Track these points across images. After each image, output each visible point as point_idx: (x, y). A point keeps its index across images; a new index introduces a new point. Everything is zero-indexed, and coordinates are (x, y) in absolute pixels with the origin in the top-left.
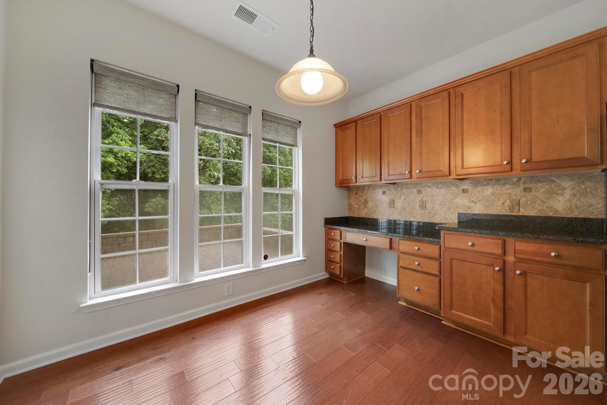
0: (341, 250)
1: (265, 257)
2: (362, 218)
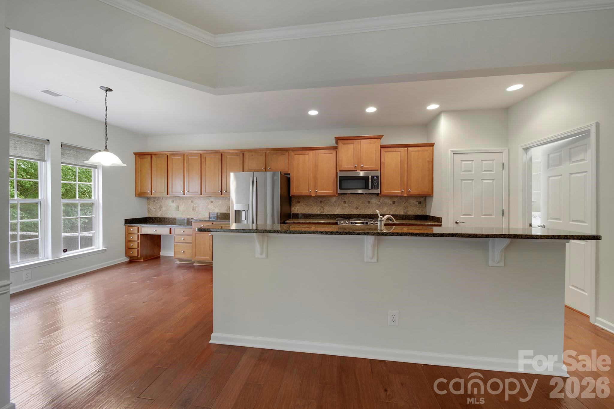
0: (138, 240)
1: (64, 251)
2: (158, 218)
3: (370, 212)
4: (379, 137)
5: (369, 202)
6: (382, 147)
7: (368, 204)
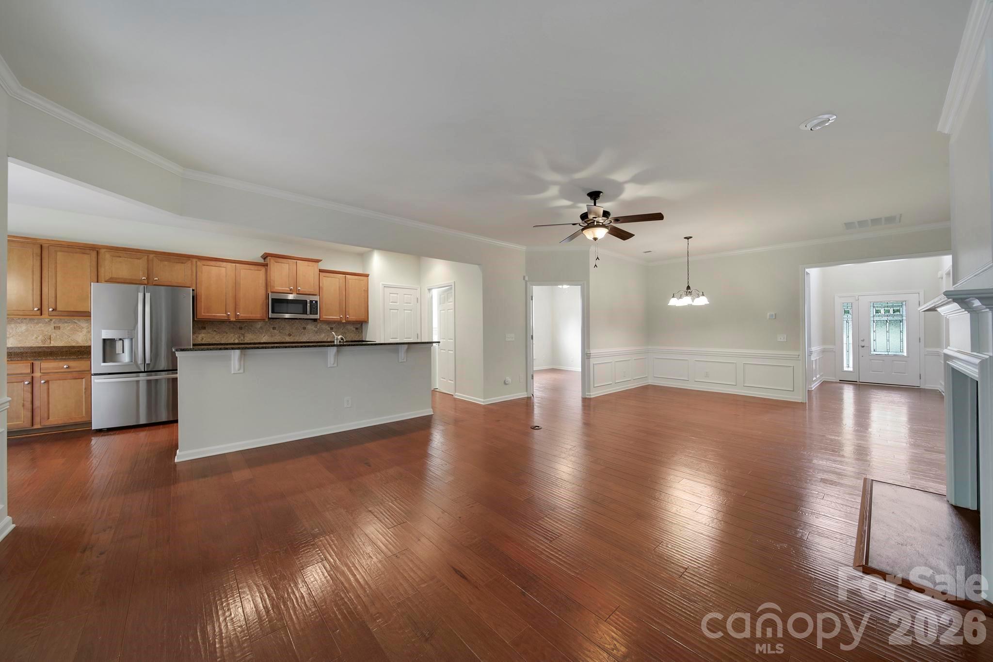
3: (306, 339)
4: (318, 261)
5: (304, 328)
6: (321, 271)
7: (303, 330)
